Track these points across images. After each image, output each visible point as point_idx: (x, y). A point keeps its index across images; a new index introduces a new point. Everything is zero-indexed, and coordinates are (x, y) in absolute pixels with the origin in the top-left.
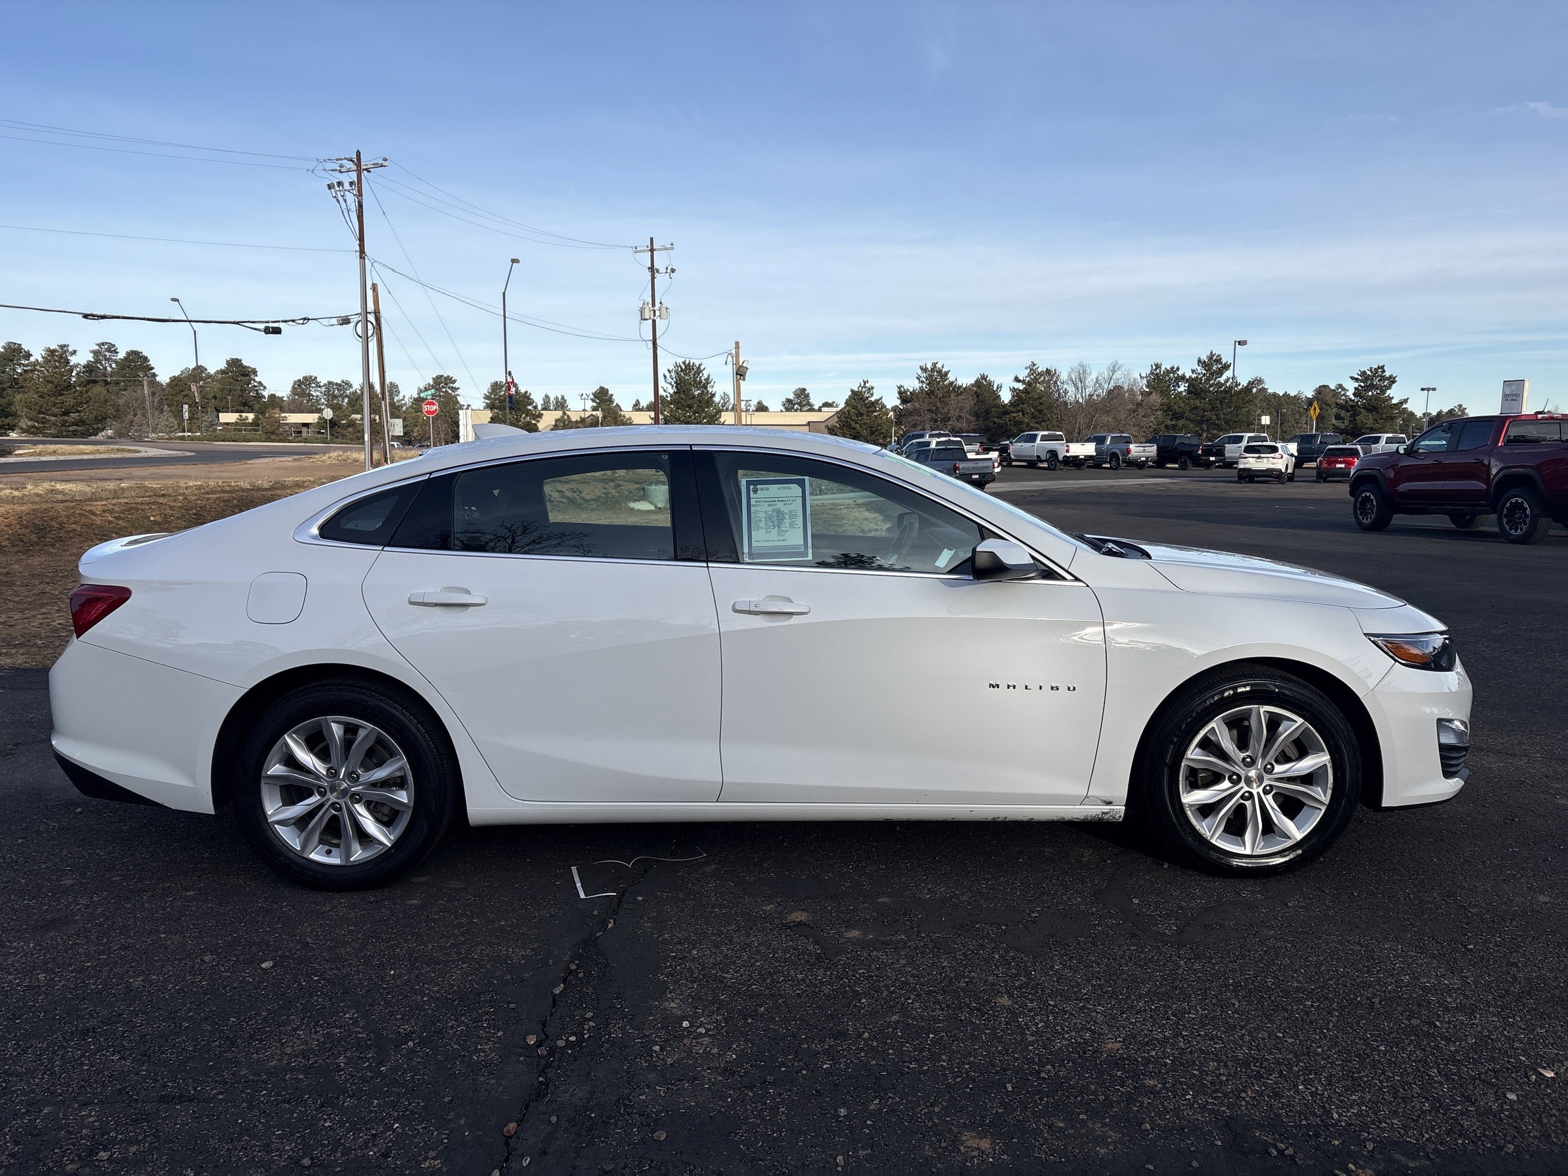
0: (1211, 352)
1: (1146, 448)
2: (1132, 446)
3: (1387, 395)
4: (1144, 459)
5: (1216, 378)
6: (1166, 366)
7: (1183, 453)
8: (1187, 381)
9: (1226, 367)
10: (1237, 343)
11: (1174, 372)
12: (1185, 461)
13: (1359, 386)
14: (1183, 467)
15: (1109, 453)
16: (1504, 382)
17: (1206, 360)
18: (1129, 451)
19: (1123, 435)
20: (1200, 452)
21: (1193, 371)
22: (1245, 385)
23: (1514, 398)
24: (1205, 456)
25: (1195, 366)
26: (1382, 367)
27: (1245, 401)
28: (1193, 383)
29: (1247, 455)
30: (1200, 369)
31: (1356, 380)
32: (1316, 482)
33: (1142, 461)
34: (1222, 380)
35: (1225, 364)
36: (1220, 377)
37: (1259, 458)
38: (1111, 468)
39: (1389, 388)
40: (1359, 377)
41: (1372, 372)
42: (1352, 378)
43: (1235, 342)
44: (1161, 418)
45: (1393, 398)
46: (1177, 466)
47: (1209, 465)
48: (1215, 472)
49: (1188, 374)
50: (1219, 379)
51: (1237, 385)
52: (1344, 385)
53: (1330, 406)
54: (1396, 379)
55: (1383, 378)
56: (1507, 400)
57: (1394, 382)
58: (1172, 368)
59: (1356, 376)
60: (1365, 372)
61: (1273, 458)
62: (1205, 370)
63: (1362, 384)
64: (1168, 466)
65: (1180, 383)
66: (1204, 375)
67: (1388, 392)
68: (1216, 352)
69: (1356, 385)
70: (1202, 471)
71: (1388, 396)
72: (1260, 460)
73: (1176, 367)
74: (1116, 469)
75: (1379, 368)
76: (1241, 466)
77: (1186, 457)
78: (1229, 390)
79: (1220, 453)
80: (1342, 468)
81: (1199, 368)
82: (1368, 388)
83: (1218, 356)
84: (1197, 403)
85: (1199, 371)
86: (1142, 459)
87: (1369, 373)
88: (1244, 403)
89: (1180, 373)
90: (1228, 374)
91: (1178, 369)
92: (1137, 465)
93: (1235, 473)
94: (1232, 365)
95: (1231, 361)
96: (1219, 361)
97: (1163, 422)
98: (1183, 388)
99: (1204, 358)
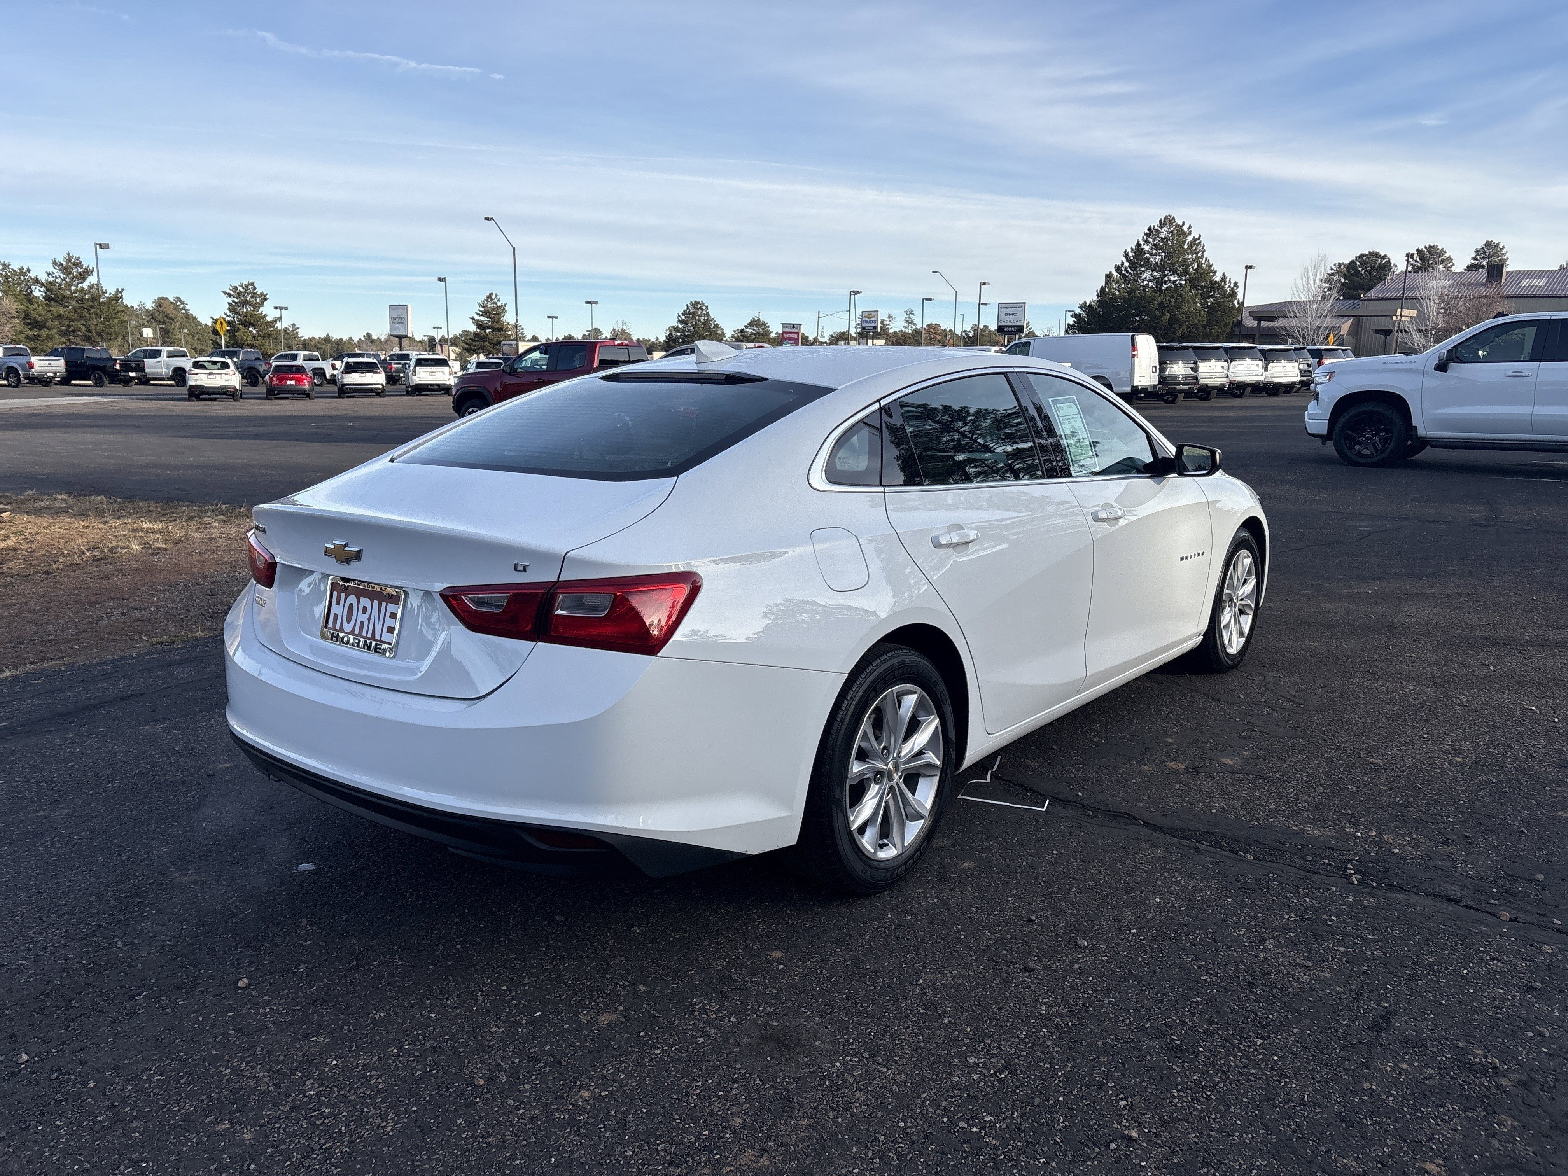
0: (69, 254)
1: (52, 362)
2: (34, 360)
3: (260, 312)
4: (51, 375)
5: (78, 284)
6: (15, 266)
7: (95, 368)
8: (42, 285)
9: (88, 272)
10: (98, 246)
11: (24, 274)
12: (100, 377)
13: (234, 301)
14: (99, 383)
15: (5, 367)
16: (390, 306)
17: (64, 263)
18: (31, 366)
19: (17, 346)
20: (117, 367)
21: (49, 274)
22: (113, 293)
23: (400, 321)
24: (124, 371)
25: (51, 269)
26: (252, 284)
27: (116, 311)
28: (49, 287)
29: (197, 371)
30: (57, 272)
31: (229, 295)
32: (267, 398)
33: (49, 377)
34: (85, 285)
35: (86, 269)
36: (82, 283)
37: (211, 374)
38: (9, 385)
39: (262, 305)
40: (232, 292)
41: (243, 288)
42: (225, 293)
43: (96, 244)
44: (19, 328)
45: (266, 315)
46: (90, 382)
47: (127, 381)
48: (134, 388)
49: (43, 278)
50: (81, 285)
51: (104, 293)
52: (182, 298)
53: (173, 320)
54: (267, 296)
55: (255, 295)
56: (394, 323)
57: (266, 299)
58: (21, 269)
59: (229, 291)
60: (236, 288)
61: (226, 374)
62: (63, 273)
63: (236, 300)
64: (73, 382)
65: (33, 287)
66: (64, 279)
67: (261, 309)
68: (75, 254)
69: (230, 300)
70: (119, 388)
71: (262, 313)
72: (212, 376)
73: (25, 268)
74: (17, 386)
75: (249, 284)
76: (192, 383)
77: (98, 372)
78: (94, 299)
79: (140, 368)
80: (293, 385)
81: (55, 271)
82: (244, 303)
83: (77, 258)
84: (62, 310)
85: (56, 274)
86: (49, 374)
87: (240, 288)
88: (116, 314)
89: (32, 275)
90: (91, 280)
91: (29, 270)
92: (44, 381)
93: (185, 390)
94: (95, 270)
95: (92, 265)
96: (78, 264)
97: (22, 332)
98: (38, 292)
99: (61, 260)
